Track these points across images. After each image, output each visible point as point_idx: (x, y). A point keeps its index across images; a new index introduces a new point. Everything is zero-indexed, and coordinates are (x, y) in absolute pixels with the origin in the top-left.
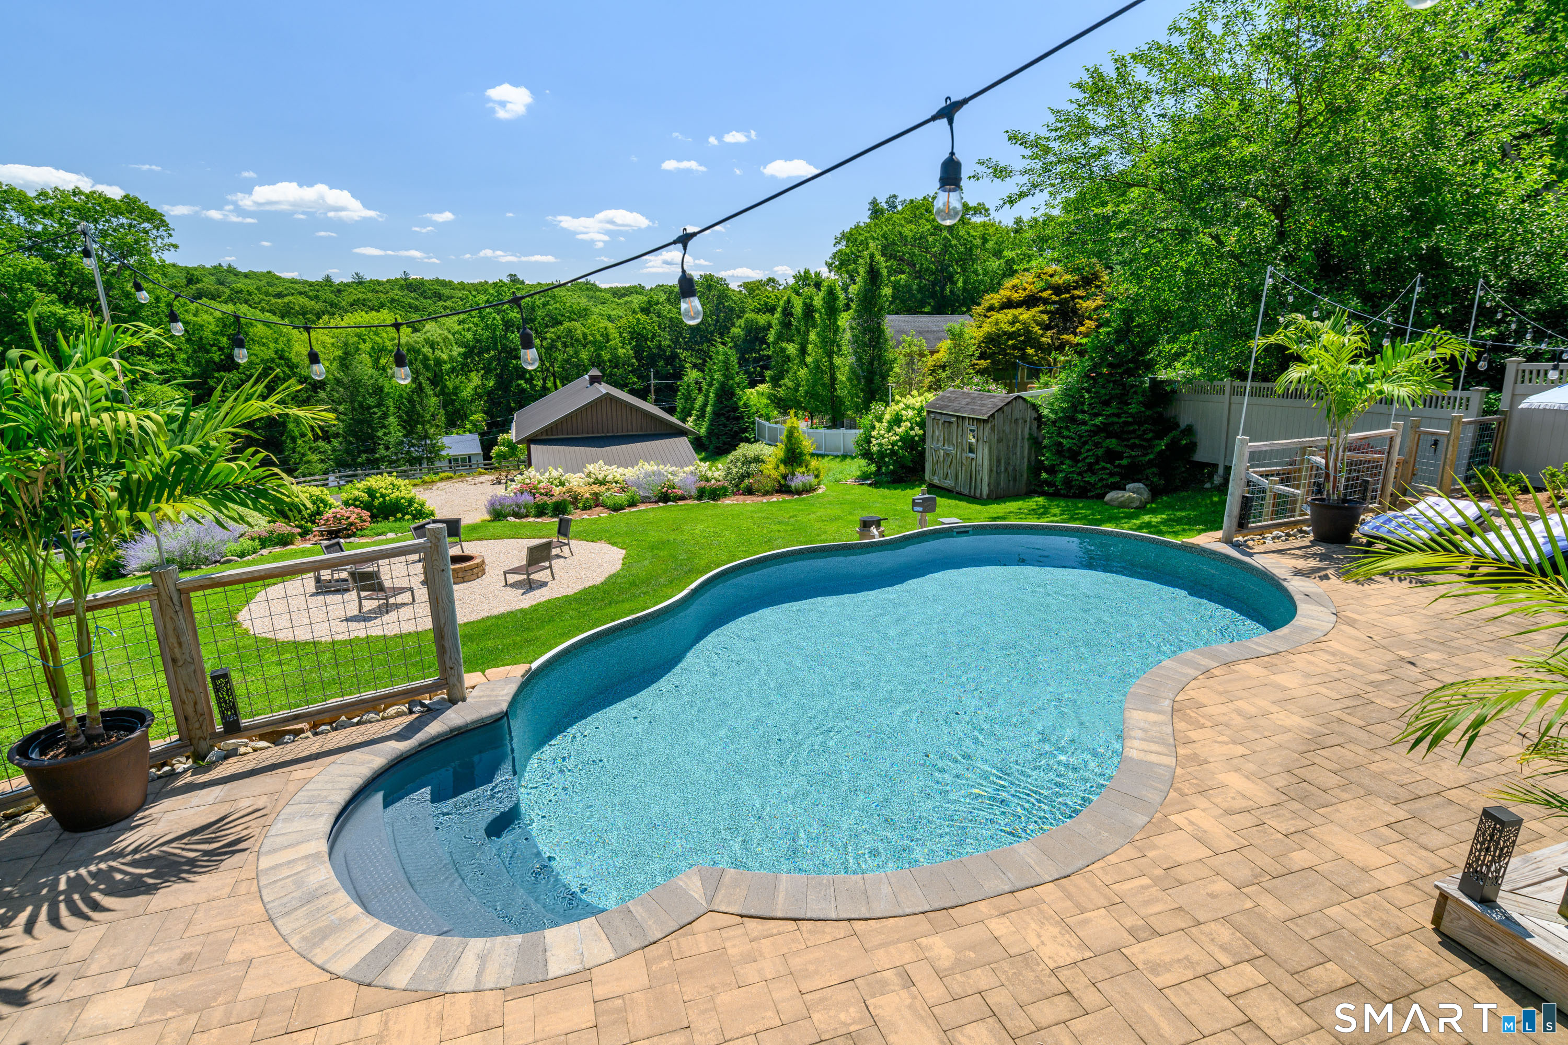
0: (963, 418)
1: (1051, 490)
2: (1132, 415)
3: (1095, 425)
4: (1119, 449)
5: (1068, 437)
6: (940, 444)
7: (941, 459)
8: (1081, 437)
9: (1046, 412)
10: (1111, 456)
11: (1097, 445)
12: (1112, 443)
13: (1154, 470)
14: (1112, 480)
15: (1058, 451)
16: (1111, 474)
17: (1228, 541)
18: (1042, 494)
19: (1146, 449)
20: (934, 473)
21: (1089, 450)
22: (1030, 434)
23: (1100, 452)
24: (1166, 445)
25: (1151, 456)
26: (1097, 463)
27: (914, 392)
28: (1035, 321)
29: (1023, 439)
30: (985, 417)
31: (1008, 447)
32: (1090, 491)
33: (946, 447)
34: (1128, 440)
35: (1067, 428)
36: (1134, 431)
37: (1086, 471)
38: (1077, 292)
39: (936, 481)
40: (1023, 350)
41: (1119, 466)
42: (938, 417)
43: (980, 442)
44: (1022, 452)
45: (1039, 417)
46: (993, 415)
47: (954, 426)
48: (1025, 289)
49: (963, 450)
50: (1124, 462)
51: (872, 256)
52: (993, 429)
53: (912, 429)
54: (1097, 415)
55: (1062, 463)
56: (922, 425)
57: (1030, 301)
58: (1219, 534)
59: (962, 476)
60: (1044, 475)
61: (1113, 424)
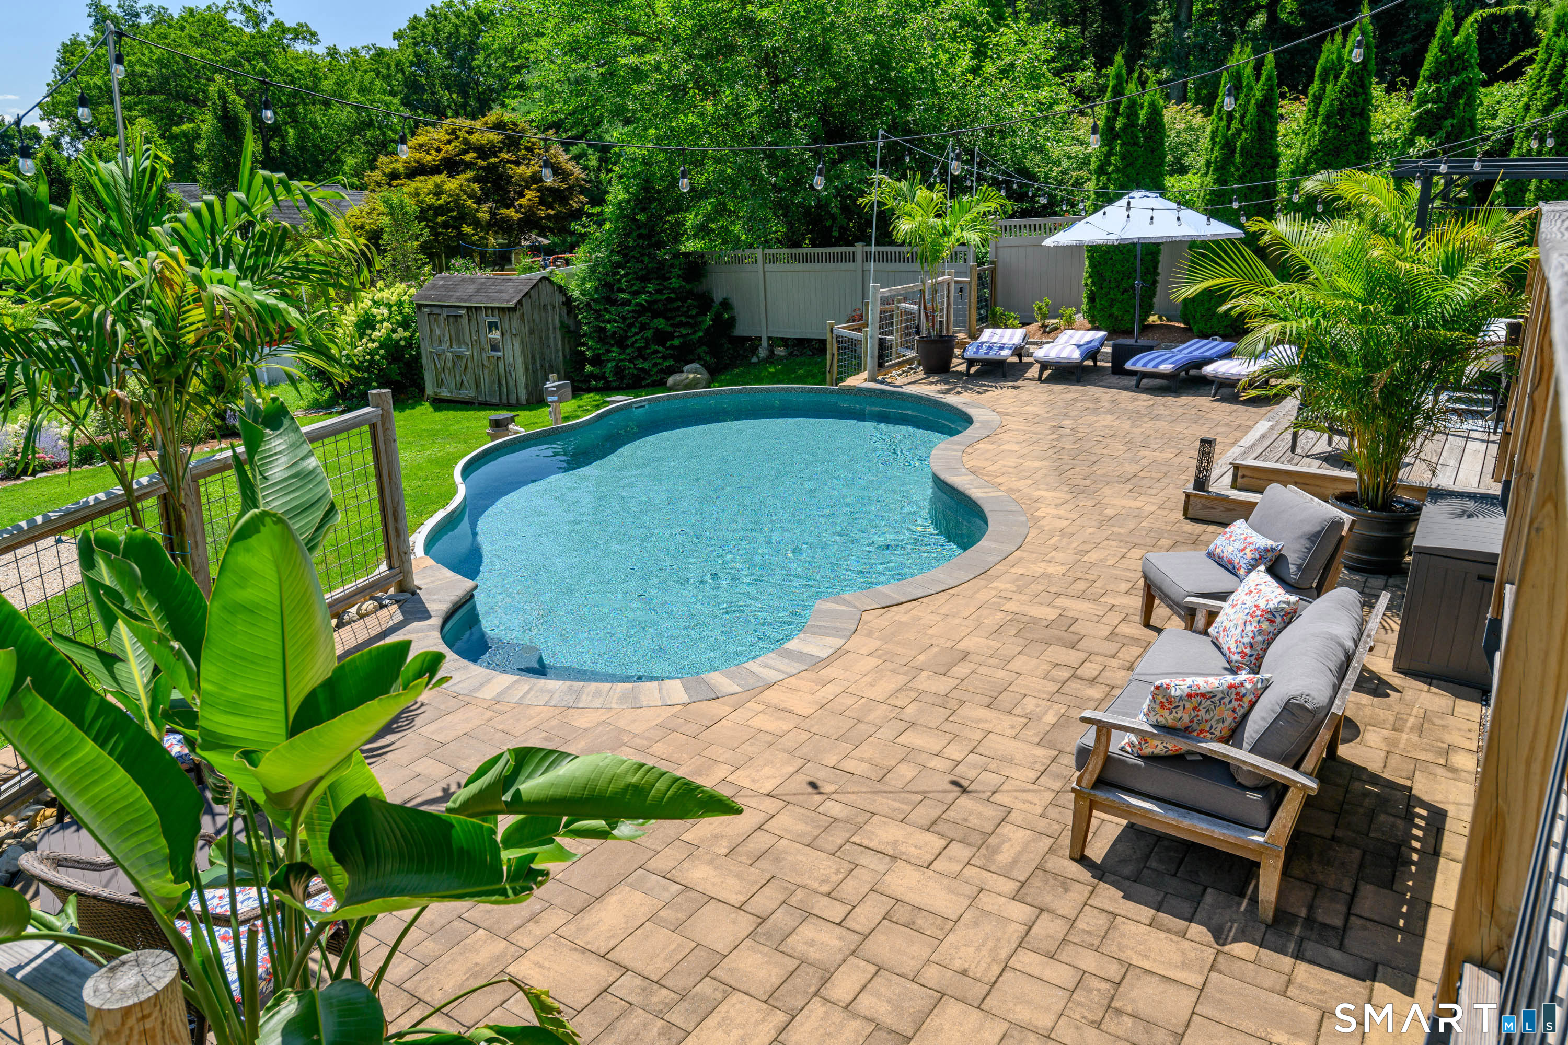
0: (477, 309)
1: (600, 384)
2: (673, 290)
3: (637, 304)
4: (669, 329)
5: (609, 322)
6: (445, 346)
7: (450, 364)
8: (624, 318)
9: (576, 294)
10: (661, 337)
11: (643, 327)
12: (660, 323)
13: (705, 348)
14: (666, 364)
15: (599, 337)
16: (664, 358)
17: (873, 379)
18: (589, 390)
19: (695, 326)
20: (440, 384)
21: (636, 334)
22: (562, 323)
23: (649, 334)
24: (712, 320)
25: (701, 334)
26: (646, 347)
27: (380, 284)
28: (465, 192)
29: (554, 328)
30: (512, 304)
31: (541, 338)
32: (644, 379)
33: (455, 348)
34: (673, 318)
35: (606, 310)
36: (678, 308)
37: (636, 358)
38: (504, 155)
39: (445, 393)
40: (458, 228)
41: (672, 347)
42: (436, 311)
43: (507, 336)
44: (556, 345)
45: (568, 301)
46: (520, 302)
47: (465, 321)
48: (438, 150)
49: (482, 349)
50: (676, 342)
51: (222, 96)
52: (522, 318)
53: (394, 331)
54: (636, 294)
55: (608, 351)
56: (405, 325)
57: (451, 166)
58: (865, 375)
59: (485, 381)
60: (588, 368)
61: (656, 301)
